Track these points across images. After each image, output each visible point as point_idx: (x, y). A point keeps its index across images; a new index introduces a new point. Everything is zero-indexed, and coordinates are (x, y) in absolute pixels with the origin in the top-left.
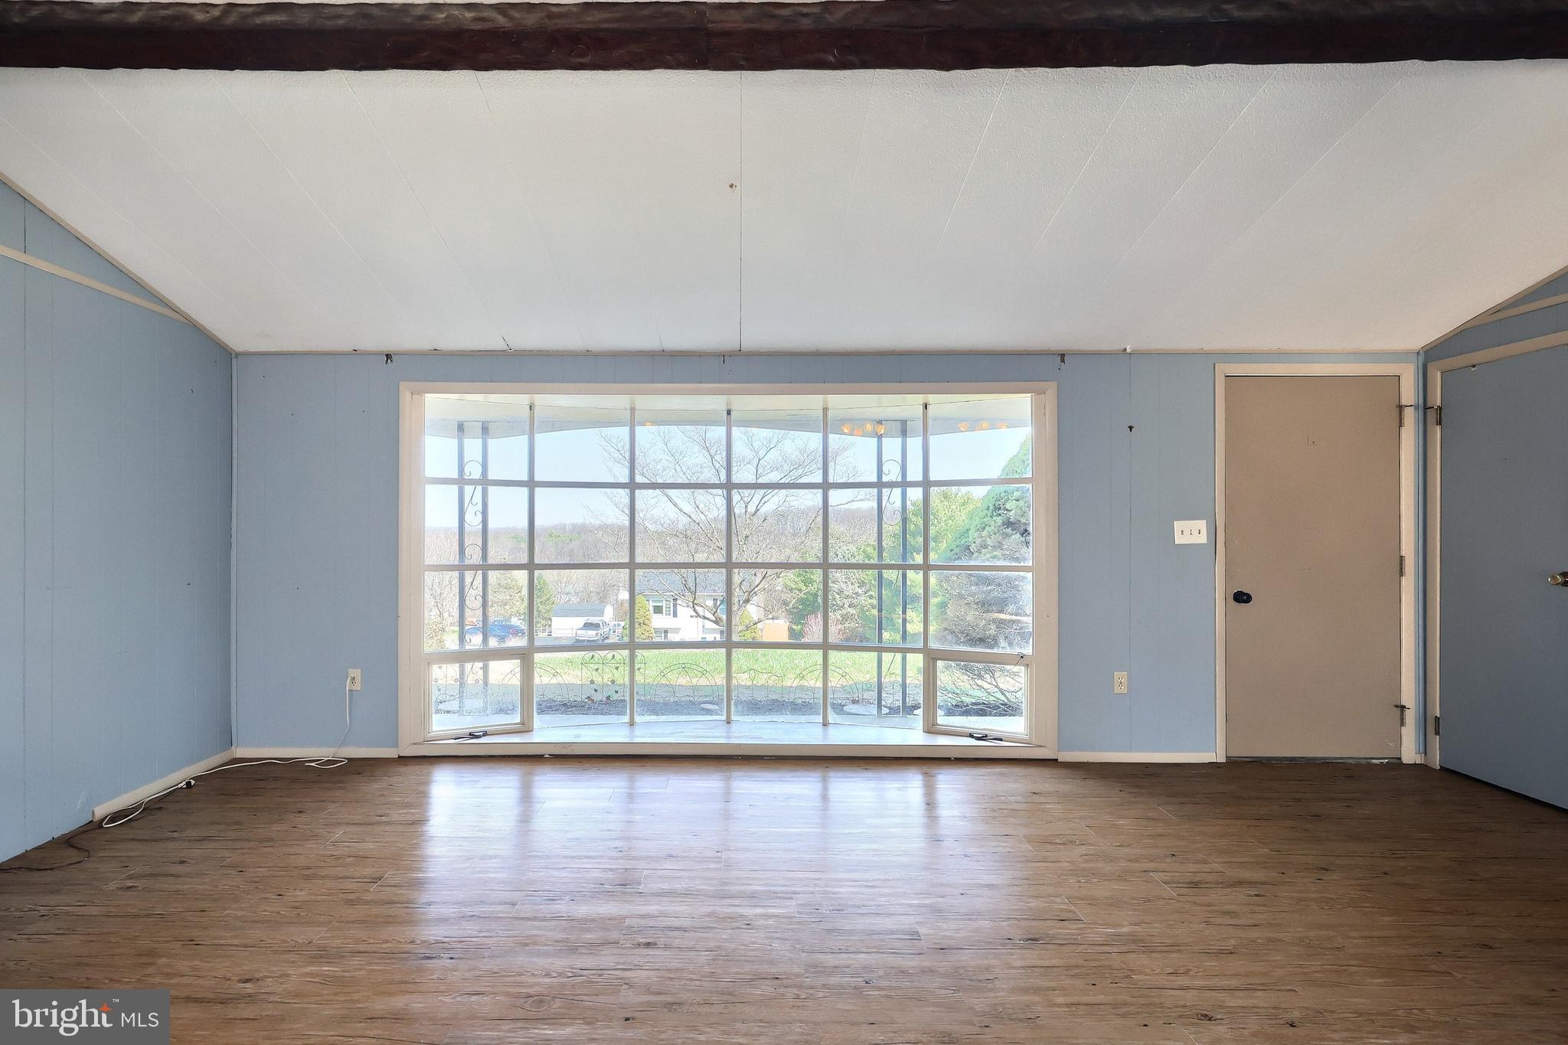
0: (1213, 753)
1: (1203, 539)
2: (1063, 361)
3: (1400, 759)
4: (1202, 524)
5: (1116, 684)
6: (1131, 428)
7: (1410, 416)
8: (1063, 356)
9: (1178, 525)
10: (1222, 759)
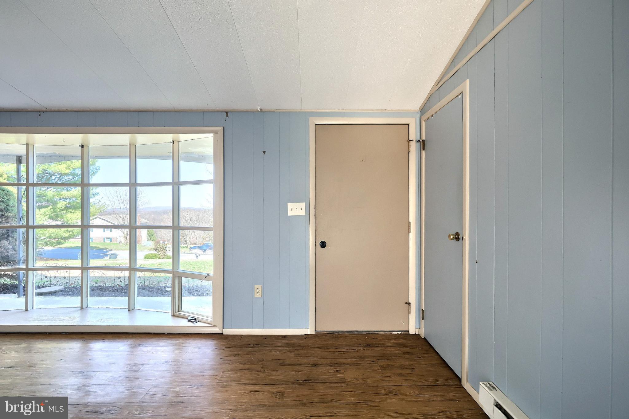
0: (308, 330)
1: (303, 213)
2: (227, 116)
3: (408, 331)
4: (303, 205)
5: (255, 292)
6: (264, 152)
7: (413, 145)
8: (227, 113)
9: (290, 206)
10: (312, 332)
